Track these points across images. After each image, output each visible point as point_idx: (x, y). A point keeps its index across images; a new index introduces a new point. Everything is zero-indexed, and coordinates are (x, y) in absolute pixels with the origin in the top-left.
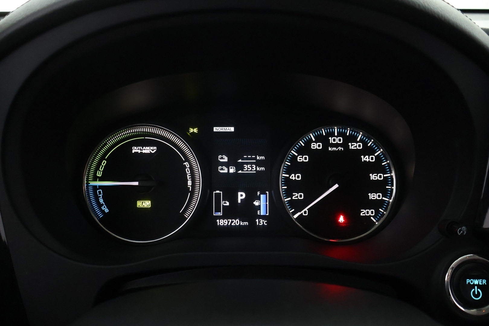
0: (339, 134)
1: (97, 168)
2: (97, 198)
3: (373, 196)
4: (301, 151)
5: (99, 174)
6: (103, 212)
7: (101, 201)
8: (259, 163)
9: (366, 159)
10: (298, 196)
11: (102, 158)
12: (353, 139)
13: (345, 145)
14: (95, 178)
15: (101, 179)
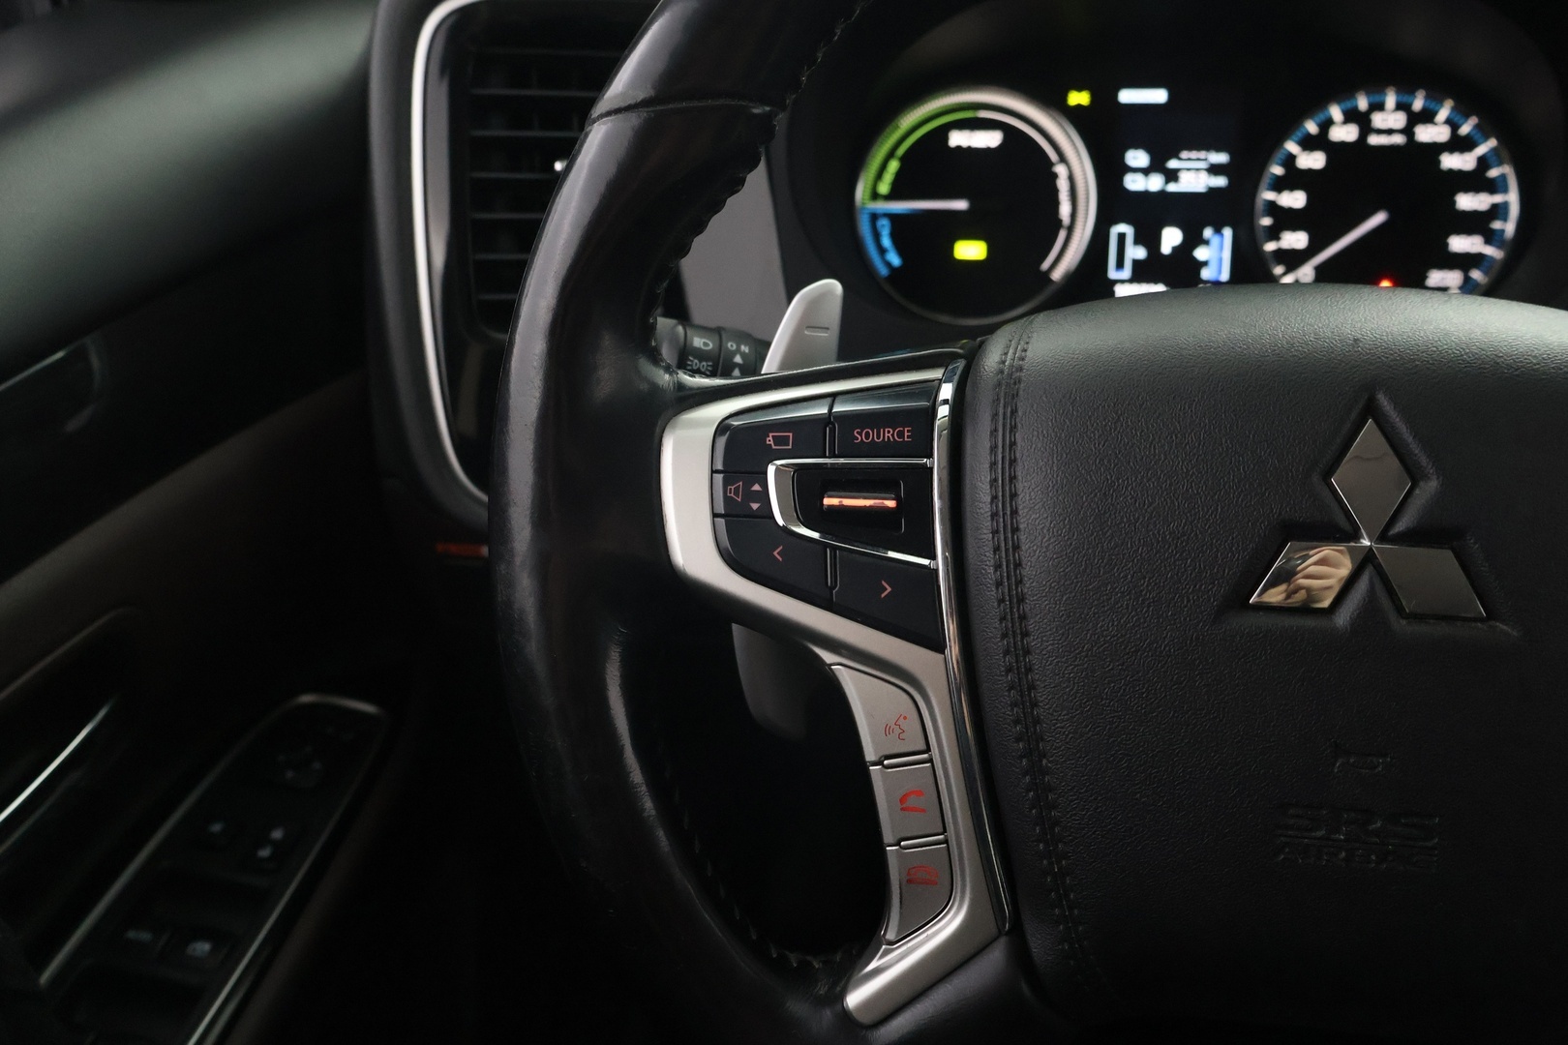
0: (1400, 107)
1: (879, 176)
2: (877, 236)
3: (1459, 244)
4: (1309, 144)
5: (884, 188)
6: (888, 264)
7: (886, 242)
8: (1214, 170)
9: (1451, 161)
10: (1295, 240)
11: (891, 155)
12: (1427, 117)
13: (1408, 131)
14: (875, 196)
15: (889, 197)
